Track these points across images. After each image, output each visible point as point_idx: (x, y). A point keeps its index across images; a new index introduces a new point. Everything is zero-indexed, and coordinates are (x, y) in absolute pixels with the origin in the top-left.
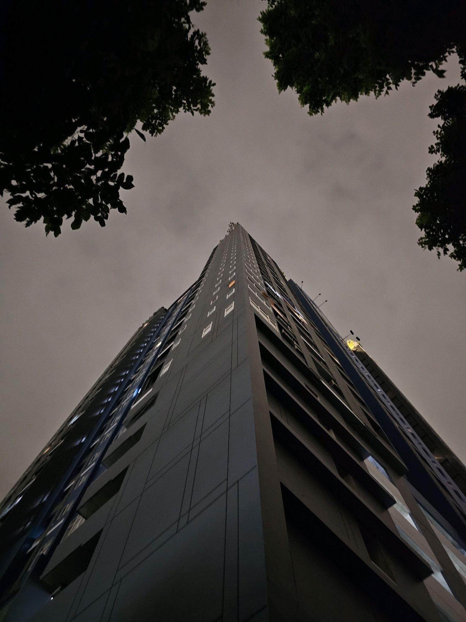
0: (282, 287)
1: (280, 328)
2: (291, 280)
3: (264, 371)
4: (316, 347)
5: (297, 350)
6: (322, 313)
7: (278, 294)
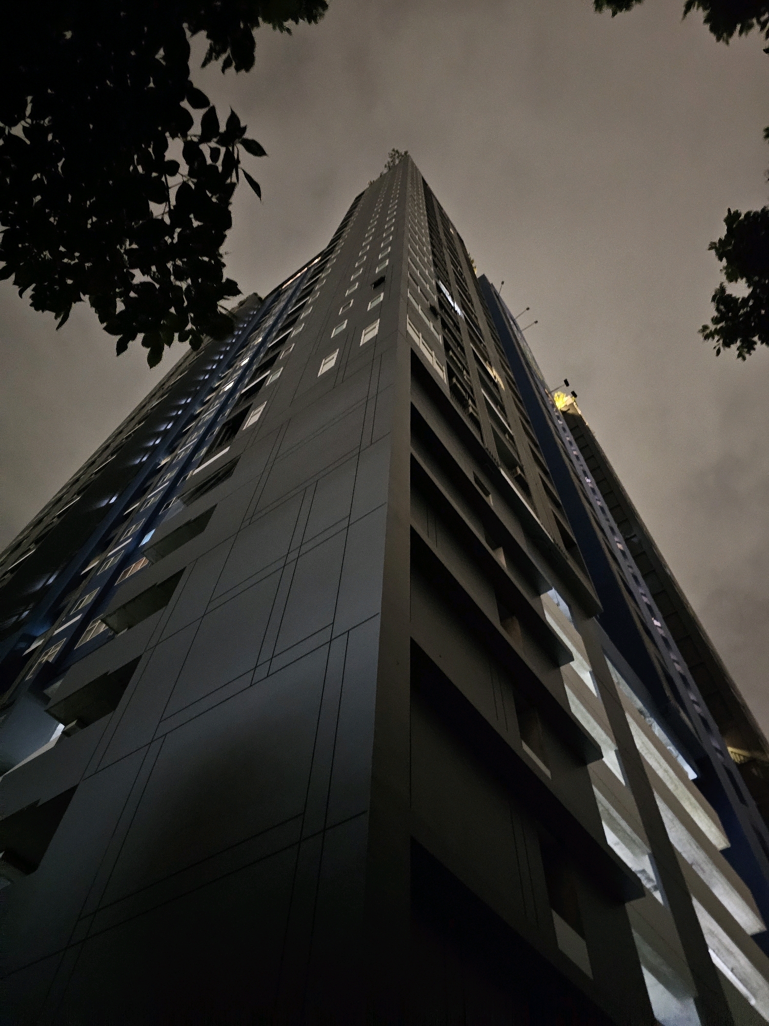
0: (466, 291)
1: (451, 374)
2: (483, 277)
3: (412, 457)
4: (502, 409)
5: (471, 416)
6: (526, 342)
7: (457, 308)
